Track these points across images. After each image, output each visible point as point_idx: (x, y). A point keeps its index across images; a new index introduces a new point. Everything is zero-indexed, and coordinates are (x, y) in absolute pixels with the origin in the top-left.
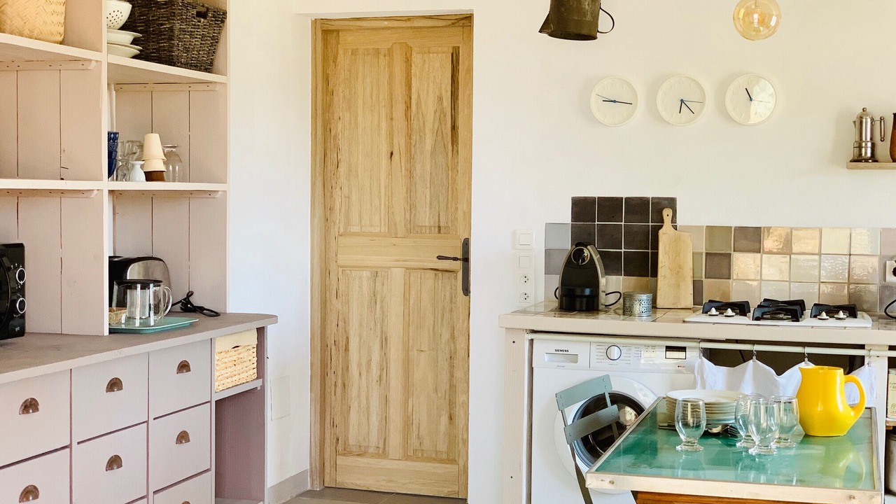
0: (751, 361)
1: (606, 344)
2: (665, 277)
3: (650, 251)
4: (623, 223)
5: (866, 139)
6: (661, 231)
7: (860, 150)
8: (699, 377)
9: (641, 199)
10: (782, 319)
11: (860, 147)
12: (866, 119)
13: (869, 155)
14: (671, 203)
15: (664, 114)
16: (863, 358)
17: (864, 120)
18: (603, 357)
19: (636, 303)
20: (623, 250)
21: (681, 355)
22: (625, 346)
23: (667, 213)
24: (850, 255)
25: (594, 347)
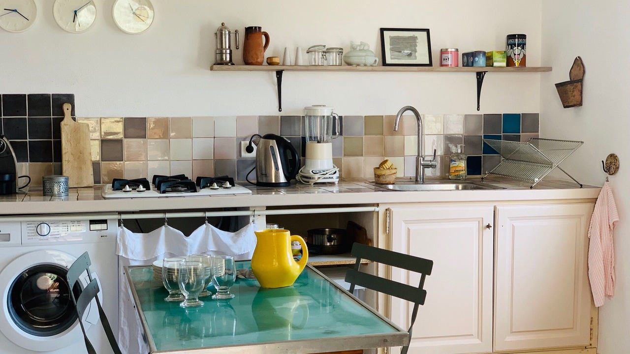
0: (163, 227)
1: (36, 223)
2: (68, 161)
3: (52, 140)
4: (27, 117)
5: (225, 47)
6: (62, 123)
7: (222, 56)
8: (121, 244)
9: (42, 95)
10: (181, 191)
11: (222, 53)
12: (225, 31)
13: (228, 59)
14: (70, 99)
15: (60, 23)
16: (248, 217)
17: (224, 32)
18: (33, 234)
19: (56, 185)
20: (28, 140)
21: (104, 226)
22: (53, 222)
23: (67, 107)
24: (214, 137)
25: (24, 226)
